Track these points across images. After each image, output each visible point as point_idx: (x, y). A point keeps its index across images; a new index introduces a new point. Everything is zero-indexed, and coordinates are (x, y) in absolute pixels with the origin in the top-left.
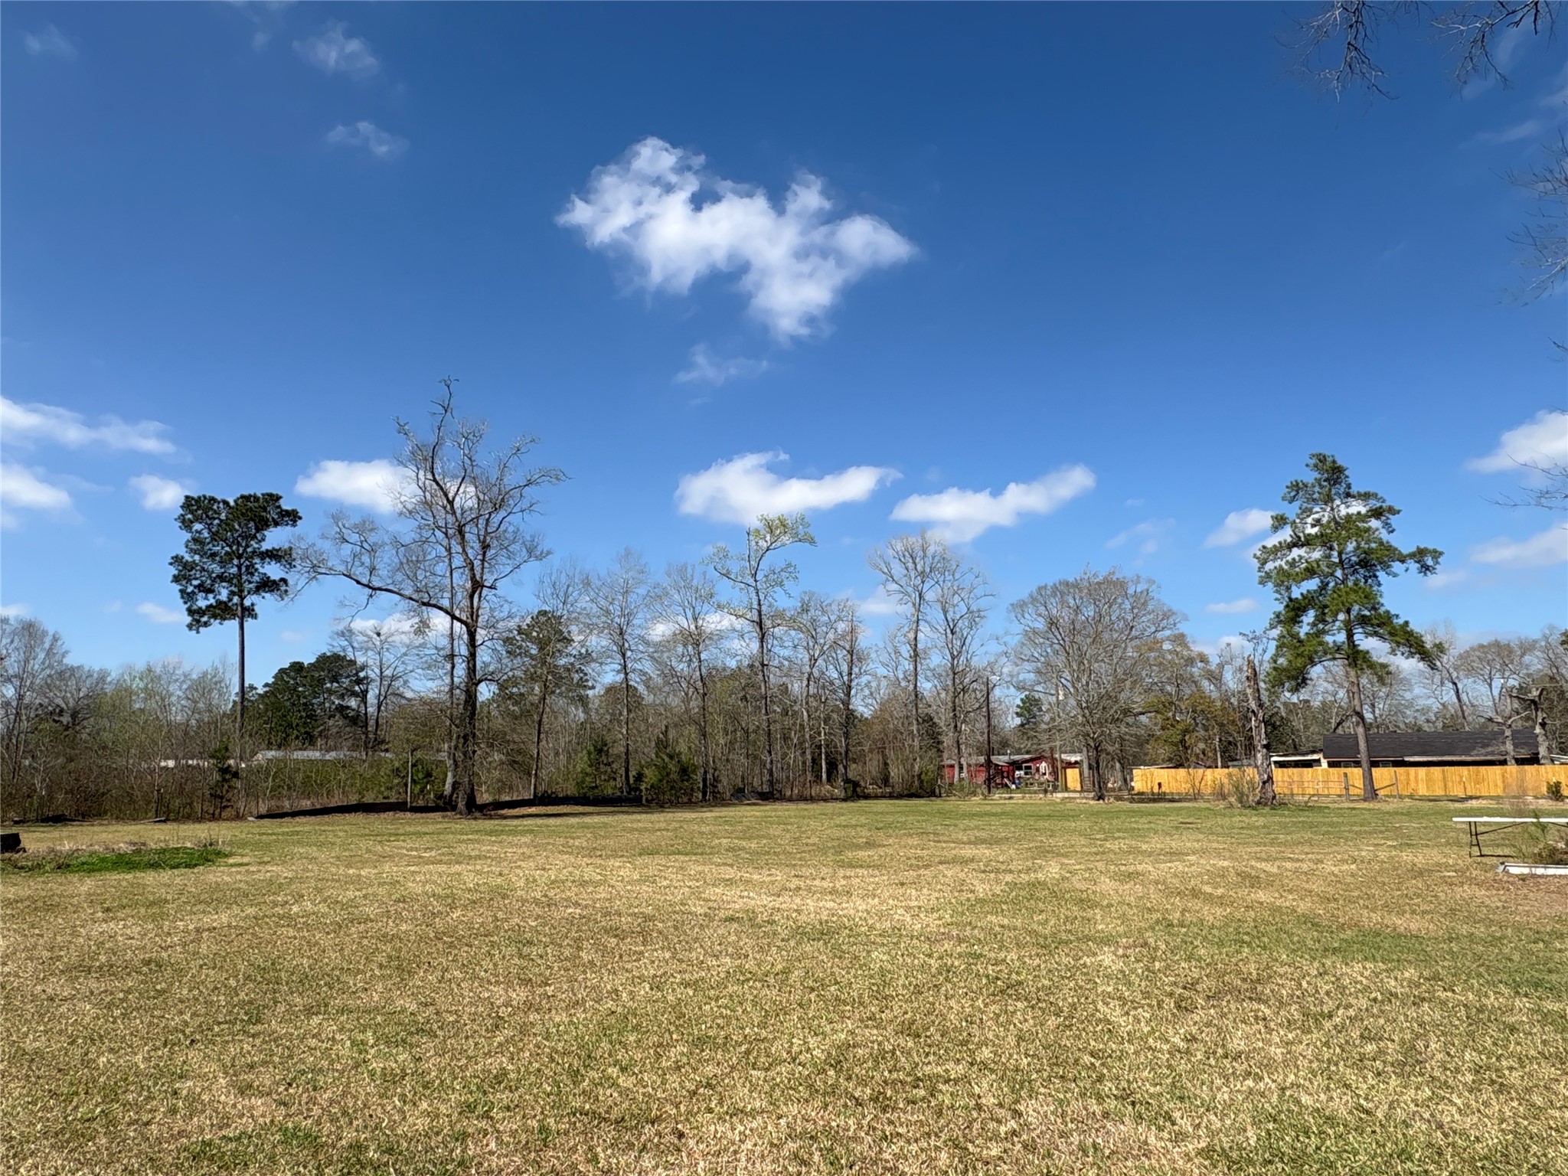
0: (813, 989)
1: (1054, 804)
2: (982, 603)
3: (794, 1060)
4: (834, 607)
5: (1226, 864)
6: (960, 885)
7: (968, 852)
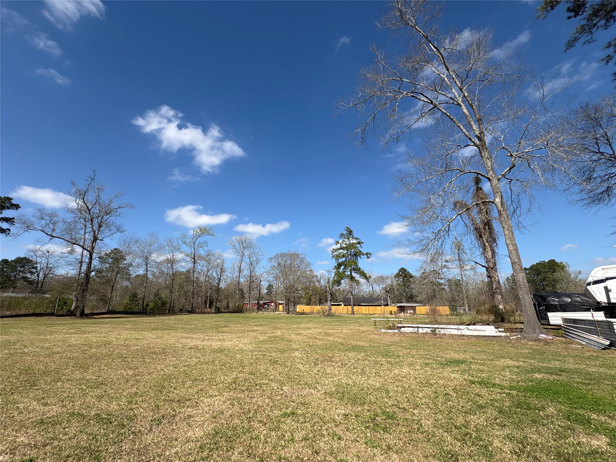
0: (223, 365)
1: (275, 315)
2: (261, 257)
3: (223, 383)
4: (216, 255)
5: (321, 331)
6: (255, 338)
7: (255, 328)
